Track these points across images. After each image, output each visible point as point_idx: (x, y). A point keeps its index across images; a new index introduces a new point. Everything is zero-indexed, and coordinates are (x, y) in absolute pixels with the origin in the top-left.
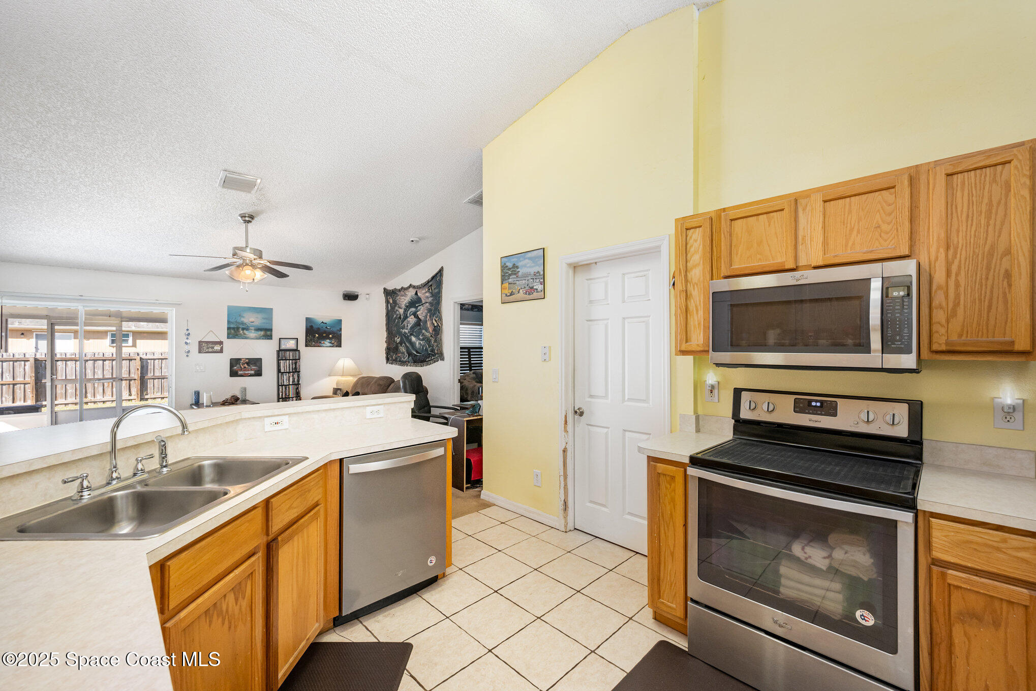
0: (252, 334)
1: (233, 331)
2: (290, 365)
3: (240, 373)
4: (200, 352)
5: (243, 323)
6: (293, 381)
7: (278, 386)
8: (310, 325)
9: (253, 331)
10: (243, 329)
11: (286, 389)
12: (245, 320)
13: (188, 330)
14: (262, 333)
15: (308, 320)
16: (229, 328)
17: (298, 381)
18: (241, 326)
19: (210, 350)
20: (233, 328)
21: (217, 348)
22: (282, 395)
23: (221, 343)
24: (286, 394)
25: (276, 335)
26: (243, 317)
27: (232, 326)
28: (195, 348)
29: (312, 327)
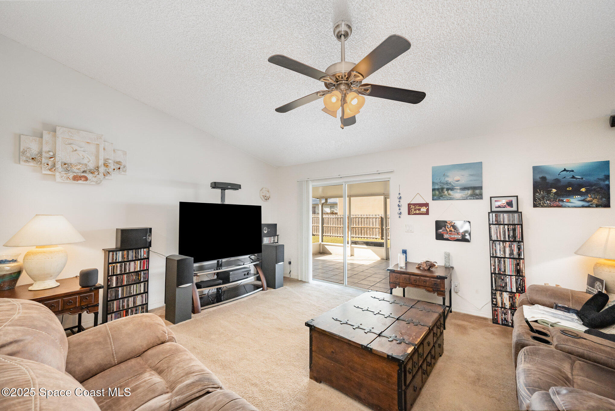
0: (458, 194)
1: (437, 192)
2: (504, 232)
3: (446, 236)
4: (409, 214)
5: (447, 183)
6: (511, 253)
7: (491, 257)
8: (541, 176)
9: (459, 191)
10: (448, 189)
11: (499, 262)
12: (449, 180)
13: (399, 194)
14: (469, 192)
15: (535, 169)
16: (434, 190)
17: (519, 255)
18: (446, 187)
19: (417, 212)
20: (438, 189)
21: (424, 209)
22: (495, 269)
23: (427, 205)
24: (500, 270)
25: (487, 193)
26: (448, 176)
27: (436, 187)
28: (405, 209)
29: (544, 178)
